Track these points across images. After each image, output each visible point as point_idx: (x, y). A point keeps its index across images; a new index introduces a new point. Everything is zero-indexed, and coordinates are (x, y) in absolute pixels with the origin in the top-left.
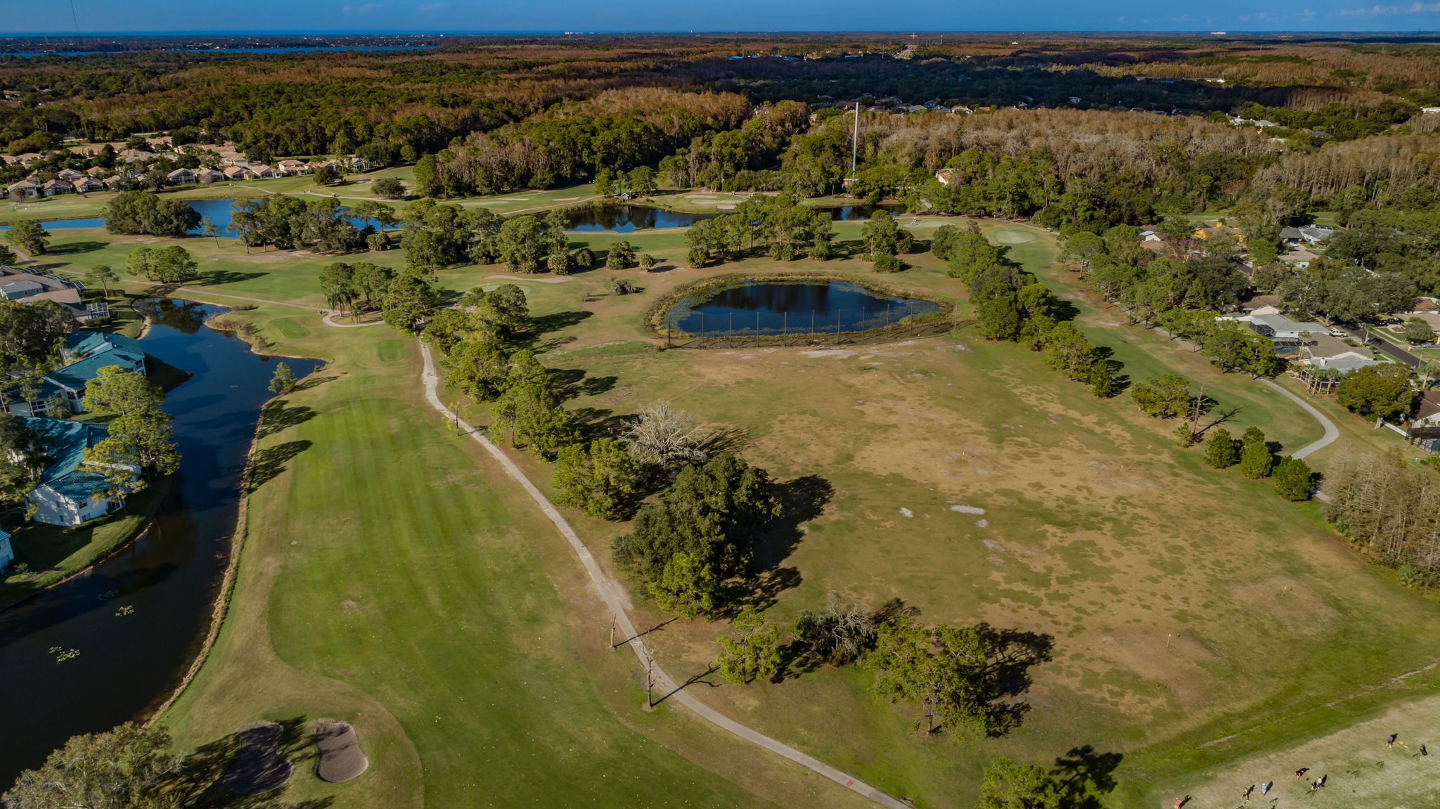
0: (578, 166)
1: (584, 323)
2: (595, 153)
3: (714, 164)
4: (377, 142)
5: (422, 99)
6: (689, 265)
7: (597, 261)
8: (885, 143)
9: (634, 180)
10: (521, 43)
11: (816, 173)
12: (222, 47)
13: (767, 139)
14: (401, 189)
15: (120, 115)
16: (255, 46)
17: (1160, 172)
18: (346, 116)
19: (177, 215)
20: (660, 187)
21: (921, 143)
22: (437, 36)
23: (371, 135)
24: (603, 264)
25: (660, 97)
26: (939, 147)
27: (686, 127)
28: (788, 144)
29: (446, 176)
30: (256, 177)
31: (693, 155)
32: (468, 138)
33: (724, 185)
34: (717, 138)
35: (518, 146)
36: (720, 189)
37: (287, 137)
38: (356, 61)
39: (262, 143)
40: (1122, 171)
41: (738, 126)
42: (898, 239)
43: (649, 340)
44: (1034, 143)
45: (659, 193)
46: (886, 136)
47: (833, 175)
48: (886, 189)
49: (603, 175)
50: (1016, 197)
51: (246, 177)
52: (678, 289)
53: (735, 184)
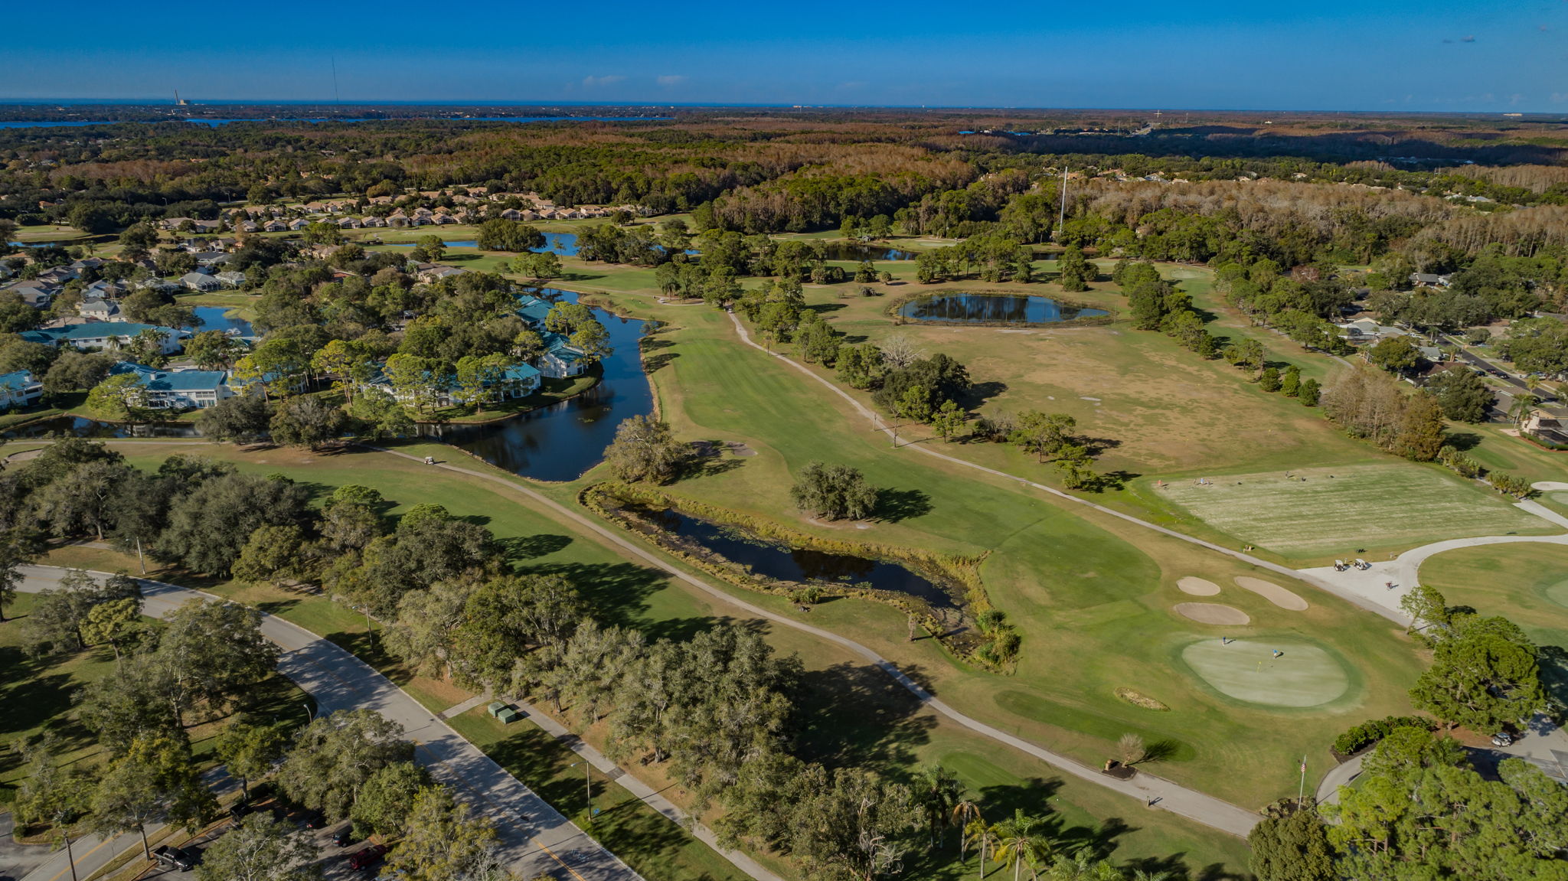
0: (826, 215)
1: (841, 310)
2: (840, 205)
3: (941, 215)
4: (655, 194)
5: (685, 161)
6: (918, 281)
7: (847, 278)
8: (1093, 204)
9: (873, 227)
10: (753, 115)
11: (1027, 224)
12: (472, 116)
13: (989, 199)
14: (685, 228)
15: (436, 170)
16: (501, 115)
17: (1338, 231)
18: (628, 173)
19: (531, 236)
20: (895, 233)
21: (1124, 204)
22: (668, 107)
23: (649, 188)
24: (852, 279)
25: (894, 164)
26: (1141, 208)
27: (917, 188)
28: (1007, 202)
29: (722, 219)
30: (565, 218)
31: (923, 208)
32: (735, 191)
33: (949, 233)
34: (944, 196)
35: (778, 197)
36: (944, 236)
37: (581, 189)
38: (605, 130)
39: (562, 192)
40: (1299, 229)
41: (965, 186)
42: (1085, 270)
43: (888, 319)
44: (1226, 204)
45: (893, 237)
46: (1096, 198)
47: (1041, 226)
48: (1087, 238)
49: (847, 222)
50: (1195, 245)
51: (557, 217)
52: (909, 296)
53: (958, 231)
